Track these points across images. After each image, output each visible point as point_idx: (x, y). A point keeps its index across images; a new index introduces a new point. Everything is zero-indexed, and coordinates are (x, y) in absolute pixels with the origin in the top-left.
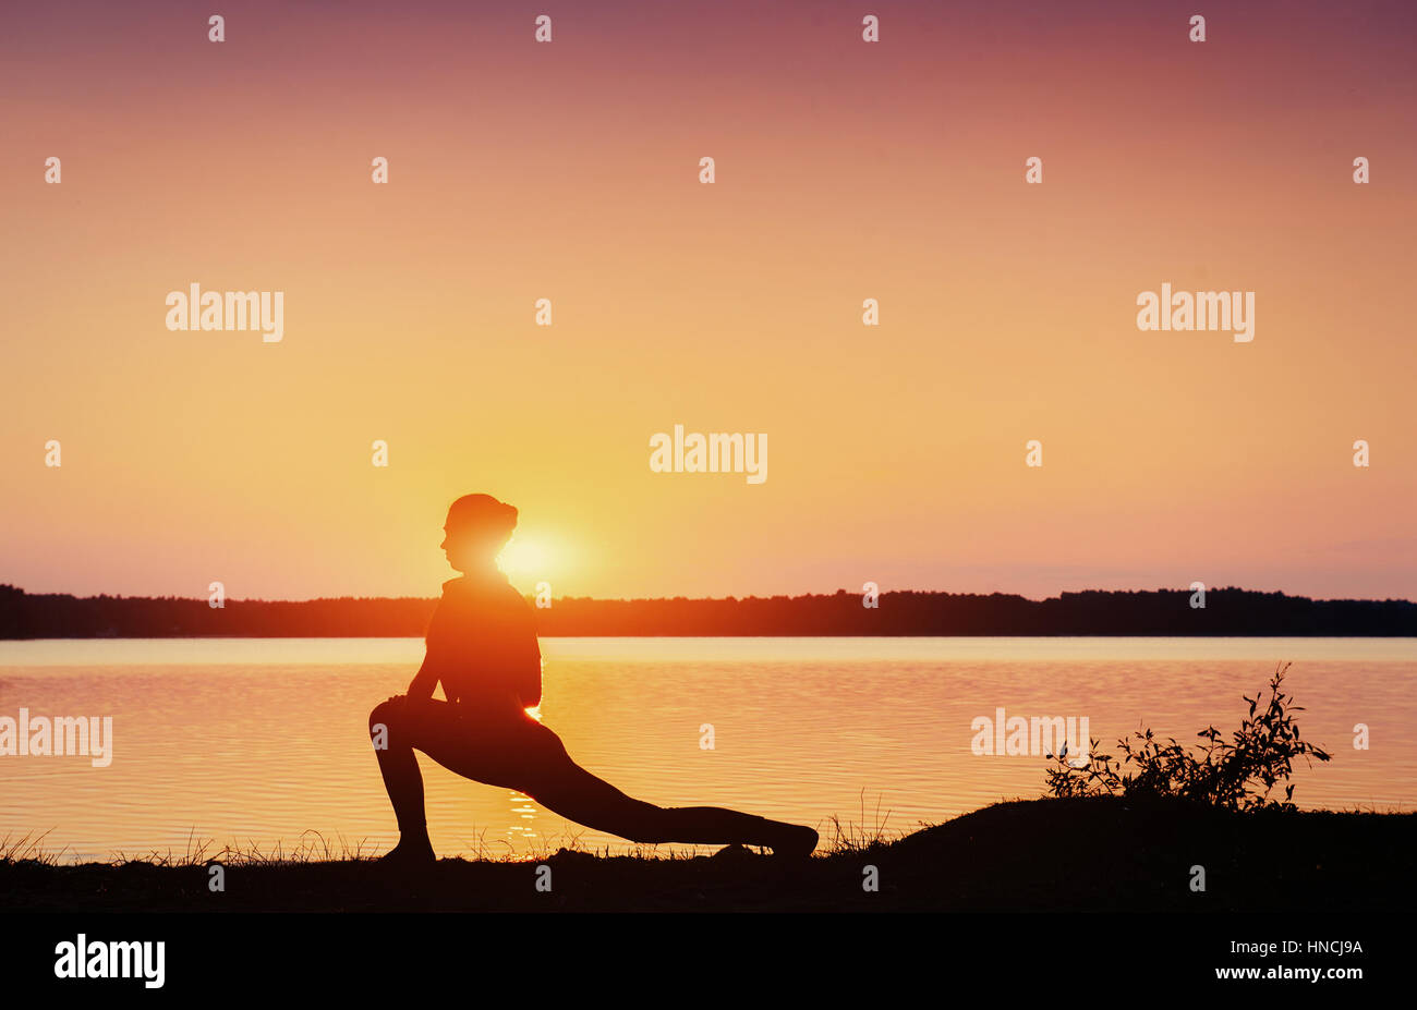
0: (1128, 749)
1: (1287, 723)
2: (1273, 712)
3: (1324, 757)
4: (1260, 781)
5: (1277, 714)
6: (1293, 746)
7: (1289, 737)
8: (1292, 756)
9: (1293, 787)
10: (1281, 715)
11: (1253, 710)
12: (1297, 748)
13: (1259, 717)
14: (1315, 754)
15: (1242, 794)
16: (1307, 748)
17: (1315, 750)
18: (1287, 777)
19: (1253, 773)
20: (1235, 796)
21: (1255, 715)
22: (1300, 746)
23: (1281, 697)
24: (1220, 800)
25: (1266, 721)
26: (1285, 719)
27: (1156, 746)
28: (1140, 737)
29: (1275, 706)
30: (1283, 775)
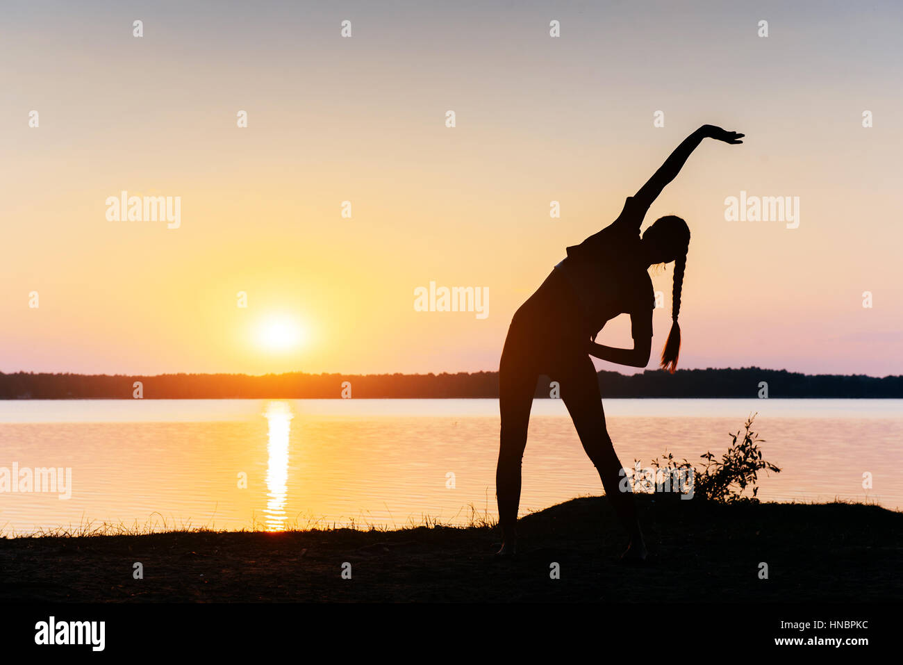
0: (658, 465)
1: (754, 450)
2: (746, 443)
3: (777, 470)
4: (738, 485)
5: (749, 444)
6: (758, 464)
7: (756, 458)
8: (757, 469)
9: (757, 488)
10: (751, 444)
11: (735, 441)
12: (760, 465)
13: (738, 446)
14: (771, 468)
15: (727, 493)
16: (767, 465)
17: (771, 466)
18: (754, 483)
19: (734, 480)
20: (723, 494)
21: (736, 444)
22: (762, 463)
23: (752, 434)
24: (714, 496)
25: (742, 448)
26: (753, 446)
27: (675, 464)
28: (665, 458)
29: (748, 439)
30: (752, 482)
